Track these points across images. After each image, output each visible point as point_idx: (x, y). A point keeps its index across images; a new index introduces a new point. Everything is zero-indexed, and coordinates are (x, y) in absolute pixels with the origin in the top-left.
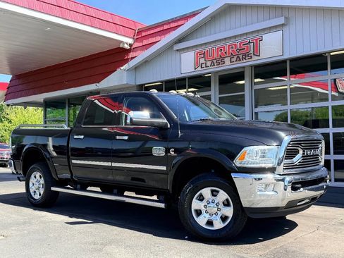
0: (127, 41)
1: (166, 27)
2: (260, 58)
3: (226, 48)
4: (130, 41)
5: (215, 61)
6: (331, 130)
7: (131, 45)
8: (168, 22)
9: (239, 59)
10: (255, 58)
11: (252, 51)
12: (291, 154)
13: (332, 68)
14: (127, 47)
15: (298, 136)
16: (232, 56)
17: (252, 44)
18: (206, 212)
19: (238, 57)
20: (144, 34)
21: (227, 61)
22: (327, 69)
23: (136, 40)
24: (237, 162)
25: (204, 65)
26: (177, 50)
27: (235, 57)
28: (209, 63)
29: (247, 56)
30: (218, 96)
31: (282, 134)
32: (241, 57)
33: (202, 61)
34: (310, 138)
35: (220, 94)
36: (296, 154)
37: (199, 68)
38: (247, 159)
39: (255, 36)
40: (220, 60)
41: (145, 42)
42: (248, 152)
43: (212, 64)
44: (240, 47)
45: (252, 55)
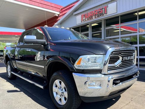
0: (57, 13)
1: (70, 6)
2: (107, 15)
3: (93, 12)
4: (58, 13)
6: (138, 45)
7: (59, 15)
8: (71, 4)
9: (98, 16)
10: (105, 15)
11: (104, 12)
12: (113, 60)
13: (139, 19)
14: (57, 15)
15: (121, 48)
17: (104, 9)
19: (98, 15)
20: (63, 10)
21: (94, 17)
22: (137, 20)
23: (61, 13)
24: (76, 66)
26: (75, 15)
27: (97, 15)
28: (86, 19)
29: (102, 14)
30: (91, 33)
31: (108, 47)
32: (99, 15)
33: (84, 18)
34: (128, 49)
35: (92, 32)
36: (117, 60)
37: (83, 22)
38: (82, 64)
39: (105, 5)
40: (91, 17)
41: (64, 13)
42: (83, 59)
43: (88, 19)
44: (99, 11)
45: (104, 14)
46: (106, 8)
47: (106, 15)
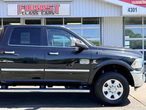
3: (39, 6)
5: (32, 12)
9: (46, 13)
11: (54, 11)
16: (42, 11)
17: (54, 7)
18: (110, 91)
21: (40, 13)
24: (133, 66)
25: (24, 13)
26: (5, 1)
28: (28, 13)
33: (23, 10)
37: (21, 14)
40: (35, 12)
43: (30, 13)
44: (47, 7)
45: (54, 13)
46: (57, 7)
47: (57, 15)
